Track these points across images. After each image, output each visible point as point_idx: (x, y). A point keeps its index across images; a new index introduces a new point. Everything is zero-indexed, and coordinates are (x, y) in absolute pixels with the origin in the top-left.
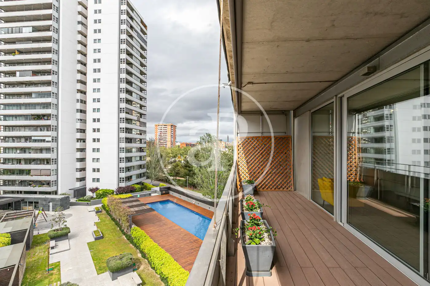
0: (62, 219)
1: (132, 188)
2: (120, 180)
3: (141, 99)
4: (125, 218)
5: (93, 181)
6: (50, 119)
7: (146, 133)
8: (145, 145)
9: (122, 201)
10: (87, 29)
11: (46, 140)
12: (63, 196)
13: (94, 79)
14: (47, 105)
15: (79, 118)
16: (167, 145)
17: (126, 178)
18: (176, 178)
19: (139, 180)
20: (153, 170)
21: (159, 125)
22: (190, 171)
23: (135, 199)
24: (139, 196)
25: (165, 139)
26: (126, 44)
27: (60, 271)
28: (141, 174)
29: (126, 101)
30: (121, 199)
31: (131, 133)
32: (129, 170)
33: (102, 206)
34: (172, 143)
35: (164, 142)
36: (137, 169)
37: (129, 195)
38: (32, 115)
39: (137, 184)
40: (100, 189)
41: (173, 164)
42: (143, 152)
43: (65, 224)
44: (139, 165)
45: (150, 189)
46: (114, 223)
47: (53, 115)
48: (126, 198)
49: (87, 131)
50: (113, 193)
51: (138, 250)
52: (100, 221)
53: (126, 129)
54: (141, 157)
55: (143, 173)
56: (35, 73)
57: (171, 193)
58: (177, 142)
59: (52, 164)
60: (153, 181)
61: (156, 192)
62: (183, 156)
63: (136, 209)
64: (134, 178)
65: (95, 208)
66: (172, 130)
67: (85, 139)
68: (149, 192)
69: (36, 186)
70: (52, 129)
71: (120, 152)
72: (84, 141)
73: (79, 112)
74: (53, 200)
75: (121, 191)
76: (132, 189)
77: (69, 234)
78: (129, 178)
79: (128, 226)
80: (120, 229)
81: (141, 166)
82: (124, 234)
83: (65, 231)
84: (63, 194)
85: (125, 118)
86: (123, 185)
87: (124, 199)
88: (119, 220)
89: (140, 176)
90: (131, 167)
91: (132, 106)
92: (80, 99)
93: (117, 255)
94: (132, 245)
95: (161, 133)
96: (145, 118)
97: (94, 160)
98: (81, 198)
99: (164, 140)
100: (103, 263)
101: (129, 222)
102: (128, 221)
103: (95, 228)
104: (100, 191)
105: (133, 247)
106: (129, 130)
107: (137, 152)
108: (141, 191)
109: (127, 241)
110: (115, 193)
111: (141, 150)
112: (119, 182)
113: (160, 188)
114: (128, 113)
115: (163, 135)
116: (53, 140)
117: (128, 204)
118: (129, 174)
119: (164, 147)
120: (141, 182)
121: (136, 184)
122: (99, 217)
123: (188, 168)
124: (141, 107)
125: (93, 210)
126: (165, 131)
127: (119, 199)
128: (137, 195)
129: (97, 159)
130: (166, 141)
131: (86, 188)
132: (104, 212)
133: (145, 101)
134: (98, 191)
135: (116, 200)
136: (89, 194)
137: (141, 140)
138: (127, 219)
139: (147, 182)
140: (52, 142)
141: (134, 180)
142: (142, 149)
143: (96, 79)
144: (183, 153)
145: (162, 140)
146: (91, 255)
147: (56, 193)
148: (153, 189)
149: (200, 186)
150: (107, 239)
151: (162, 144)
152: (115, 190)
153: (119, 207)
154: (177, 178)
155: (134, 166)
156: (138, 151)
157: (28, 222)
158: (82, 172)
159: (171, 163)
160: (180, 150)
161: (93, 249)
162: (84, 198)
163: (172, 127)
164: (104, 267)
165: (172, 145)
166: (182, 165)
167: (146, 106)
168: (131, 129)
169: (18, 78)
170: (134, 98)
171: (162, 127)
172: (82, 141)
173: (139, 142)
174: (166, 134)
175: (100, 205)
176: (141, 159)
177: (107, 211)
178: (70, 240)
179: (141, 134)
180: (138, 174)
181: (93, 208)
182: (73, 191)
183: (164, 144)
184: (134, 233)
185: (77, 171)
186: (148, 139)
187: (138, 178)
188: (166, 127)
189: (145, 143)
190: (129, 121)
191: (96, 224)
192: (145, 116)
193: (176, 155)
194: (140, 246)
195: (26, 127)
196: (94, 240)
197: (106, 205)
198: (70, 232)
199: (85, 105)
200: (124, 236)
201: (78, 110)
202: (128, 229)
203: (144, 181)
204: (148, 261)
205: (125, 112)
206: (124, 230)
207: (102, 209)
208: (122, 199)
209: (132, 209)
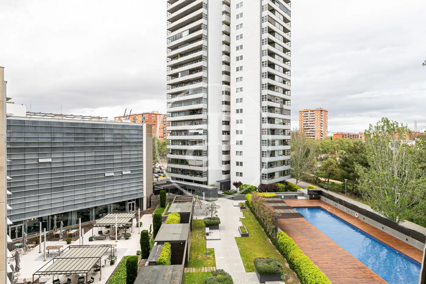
0: (214, 209)
1: (275, 186)
2: (263, 176)
3: (284, 82)
4: (270, 219)
5: (237, 175)
6: (202, 113)
7: (290, 122)
8: (289, 137)
9: (267, 199)
10: (230, 17)
11: (199, 133)
12: (213, 187)
13: (237, 68)
14: (199, 100)
15: (224, 110)
16: (314, 136)
17: (268, 174)
18: (328, 180)
19: (282, 179)
20: (299, 168)
21: (304, 112)
22: (349, 172)
23: (279, 199)
24: (283, 197)
25: (313, 129)
26: (268, 21)
27: (215, 258)
28: (284, 171)
29: (268, 86)
30: (264, 197)
31: (274, 123)
32: (271, 166)
33: (246, 202)
34: (322, 134)
35: (311, 132)
36: (280, 165)
37: (273, 194)
38: (190, 110)
39: (281, 182)
40: (243, 184)
41: (324, 161)
42: (287, 145)
43: (216, 214)
44: (281, 161)
45: (295, 190)
46: (258, 222)
47: (204, 109)
48: (270, 197)
49: (231, 123)
50: (256, 190)
51: (285, 259)
52: (244, 217)
53: (268, 118)
54: (284, 151)
55: (287, 171)
56: (192, 71)
57: (323, 198)
58: (329, 132)
59: (204, 156)
60: (298, 181)
61: (302, 195)
62: (338, 151)
63: (282, 211)
64: (277, 175)
65: (240, 203)
66: (322, 117)
67: (230, 131)
68: (294, 194)
69: (192, 176)
70: (204, 122)
71: (262, 145)
72: (229, 134)
73: (224, 104)
74: (205, 190)
75: (263, 188)
76: (275, 188)
77: (219, 224)
78: (272, 175)
79: (273, 229)
80: (265, 230)
81: (284, 161)
82: (270, 237)
83: (216, 221)
84: (212, 186)
85: (268, 106)
86: (266, 182)
87: (268, 197)
88: (264, 220)
89: (283, 173)
90: (274, 162)
91: (274, 91)
92: (225, 91)
93: (265, 257)
94: (278, 251)
95: (307, 121)
96: (289, 104)
97: (238, 153)
98: (227, 192)
99: (311, 130)
100: (250, 261)
101: (274, 225)
102: (273, 223)
103: (241, 224)
104: (243, 186)
105: (280, 254)
106: (271, 120)
107: (280, 145)
108: (285, 191)
109: (273, 245)
110: (257, 190)
111: (284, 142)
112: (262, 178)
113: (309, 191)
114: (270, 100)
115: (310, 124)
116: (204, 132)
117: (273, 205)
118: (271, 170)
119: (311, 139)
120: (285, 181)
121: (279, 182)
122: (243, 214)
123: (346, 168)
124: (285, 91)
125: (238, 205)
126: (312, 119)
127: (263, 197)
128: (281, 196)
129: (240, 152)
130: (314, 131)
131: (230, 182)
132: (248, 209)
133: (289, 84)
134: (241, 186)
135: (260, 198)
136: (233, 188)
137: (284, 130)
138: (273, 220)
139: (292, 181)
140: (204, 134)
141: (277, 179)
142: (286, 142)
143: (238, 67)
144: (338, 147)
145: (309, 130)
146: (239, 251)
147: (206, 183)
148: (300, 191)
149: (366, 195)
150: (252, 238)
151: (308, 135)
152: (257, 187)
153: (264, 206)
154: (331, 180)
155: (276, 162)
156: (282, 144)
157: (190, 207)
158: (227, 165)
159: (321, 160)
160: (333, 142)
161: (240, 245)
162: (229, 192)
163: (322, 112)
164: (252, 267)
165: (322, 136)
166: (337, 164)
167: (289, 89)
168: (274, 119)
169: (180, 79)
170: (276, 82)
171: (308, 114)
172: (227, 133)
173: (282, 133)
174: (314, 122)
175: (244, 201)
176: (284, 154)
177: (251, 209)
178: (221, 231)
179: (284, 124)
180: (282, 172)
181: (237, 203)
182: (220, 183)
183: (311, 135)
184: (281, 237)
185: (223, 164)
186: (292, 130)
187: (282, 175)
188: (313, 114)
189: (289, 134)
190: (271, 109)
191: (241, 220)
192: (289, 102)
193: (328, 149)
194: (288, 255)
195: (185, 122)
196: (241, 236)
197: (250, 202)
198: (220, 223)
199: (229, 96)
200: (269, 239)
201: (223, 102)
202: (273, 232)
203: (287, 181)
204: (298, 275)
205: (267, 99)
206: (269, 233)
207: (246, 205)
208: (266, 197)
209: (277, 211)
